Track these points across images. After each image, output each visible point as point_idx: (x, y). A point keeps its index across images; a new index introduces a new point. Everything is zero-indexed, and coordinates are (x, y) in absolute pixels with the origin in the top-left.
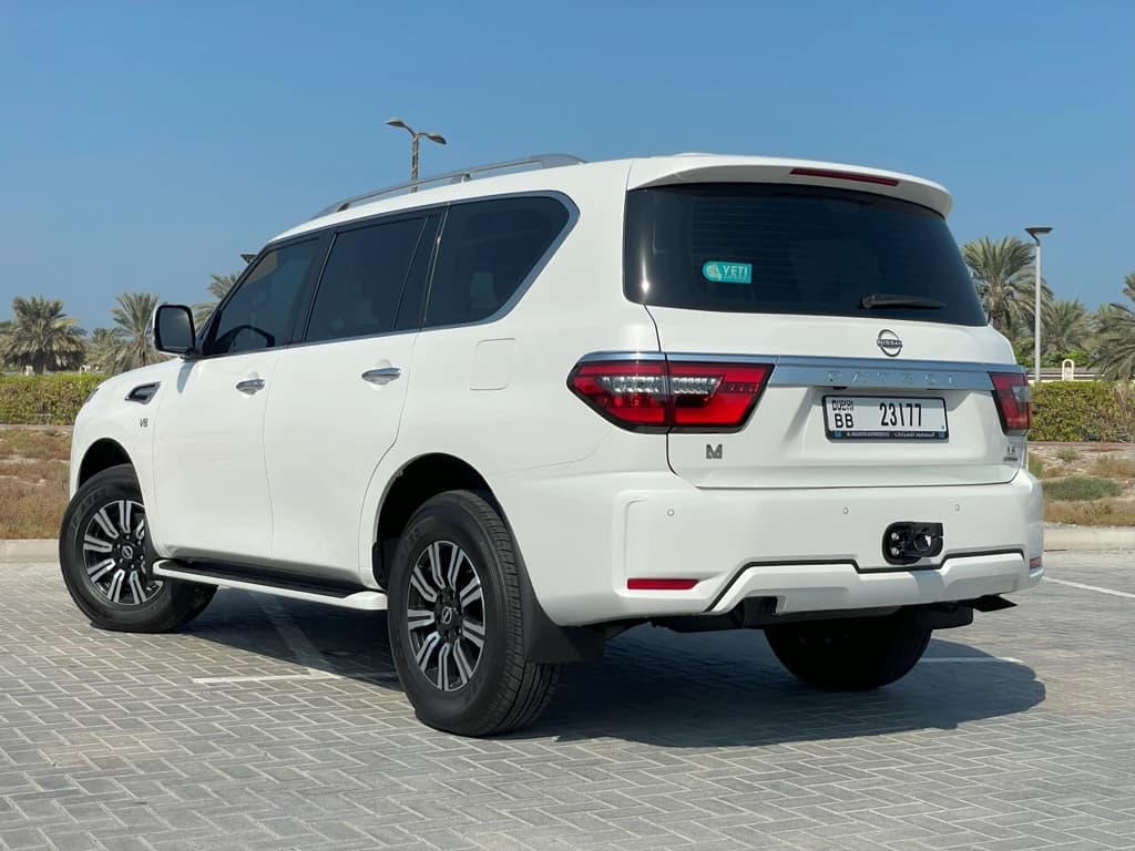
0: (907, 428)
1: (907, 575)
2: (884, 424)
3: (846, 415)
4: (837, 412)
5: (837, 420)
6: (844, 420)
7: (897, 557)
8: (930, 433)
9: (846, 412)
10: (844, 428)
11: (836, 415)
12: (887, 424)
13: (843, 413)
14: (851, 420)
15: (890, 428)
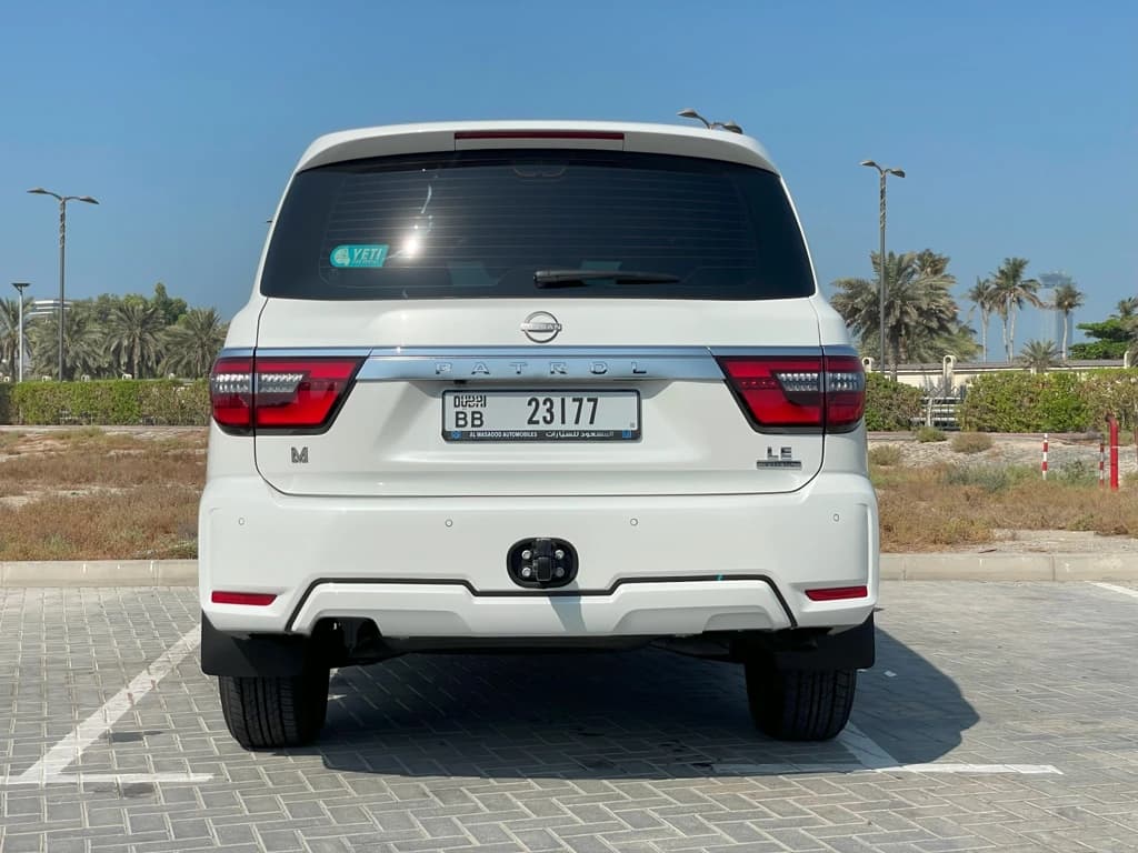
0: (570, 425)
1: (545, 601)
2: (531, 422)
3: (473, 413)
4: (460, 409)
5: (457, 419)
6: (469, 419)
7: (531, 579)
8: (608, 432)
9: (475, 409)
10: (469, 428)
11: (457, 413)
12: (537, 422)
13: (469, 411)
14: (480, 418)
15: (542, 427)
